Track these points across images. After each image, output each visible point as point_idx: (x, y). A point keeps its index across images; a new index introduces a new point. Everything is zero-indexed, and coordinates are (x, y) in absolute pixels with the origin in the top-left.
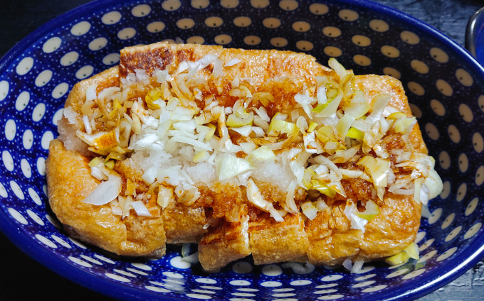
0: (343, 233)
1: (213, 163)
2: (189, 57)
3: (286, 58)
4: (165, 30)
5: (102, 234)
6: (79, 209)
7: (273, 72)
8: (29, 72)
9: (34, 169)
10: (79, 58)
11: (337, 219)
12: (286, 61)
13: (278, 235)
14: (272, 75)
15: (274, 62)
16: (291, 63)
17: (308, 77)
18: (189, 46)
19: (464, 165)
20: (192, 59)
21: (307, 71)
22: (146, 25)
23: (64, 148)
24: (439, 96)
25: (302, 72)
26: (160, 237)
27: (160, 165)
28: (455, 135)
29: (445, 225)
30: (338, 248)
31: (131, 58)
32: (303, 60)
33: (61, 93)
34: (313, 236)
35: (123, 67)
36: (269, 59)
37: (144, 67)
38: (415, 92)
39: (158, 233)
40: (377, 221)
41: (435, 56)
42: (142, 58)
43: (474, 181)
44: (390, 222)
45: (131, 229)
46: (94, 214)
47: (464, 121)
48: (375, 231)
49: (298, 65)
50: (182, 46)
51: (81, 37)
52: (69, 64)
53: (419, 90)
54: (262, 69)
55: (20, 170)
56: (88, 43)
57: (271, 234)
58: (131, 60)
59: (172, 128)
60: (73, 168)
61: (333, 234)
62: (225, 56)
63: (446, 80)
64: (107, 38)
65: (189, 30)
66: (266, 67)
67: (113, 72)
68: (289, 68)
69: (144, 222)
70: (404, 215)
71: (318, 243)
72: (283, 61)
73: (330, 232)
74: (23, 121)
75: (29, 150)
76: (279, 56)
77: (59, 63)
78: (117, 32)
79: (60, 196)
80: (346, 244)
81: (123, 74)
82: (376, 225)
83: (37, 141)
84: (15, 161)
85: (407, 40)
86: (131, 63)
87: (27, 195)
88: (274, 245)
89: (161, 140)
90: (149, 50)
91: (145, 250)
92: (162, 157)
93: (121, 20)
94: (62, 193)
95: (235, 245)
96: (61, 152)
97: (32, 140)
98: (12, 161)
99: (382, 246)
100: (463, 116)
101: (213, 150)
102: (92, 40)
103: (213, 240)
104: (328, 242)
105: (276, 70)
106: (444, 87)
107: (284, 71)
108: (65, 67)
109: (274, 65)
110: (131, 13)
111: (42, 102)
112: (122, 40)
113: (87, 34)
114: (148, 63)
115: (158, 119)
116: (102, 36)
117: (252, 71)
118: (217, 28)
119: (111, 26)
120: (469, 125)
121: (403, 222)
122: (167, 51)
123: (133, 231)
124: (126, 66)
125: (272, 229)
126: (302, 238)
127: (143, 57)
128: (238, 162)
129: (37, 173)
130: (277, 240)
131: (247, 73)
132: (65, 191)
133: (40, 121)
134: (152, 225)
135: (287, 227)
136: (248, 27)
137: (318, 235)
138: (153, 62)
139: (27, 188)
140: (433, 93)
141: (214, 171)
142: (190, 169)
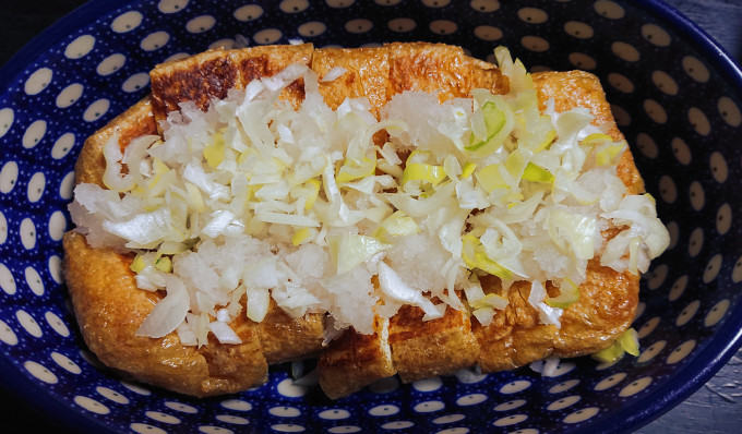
0: (529, 330)
1: (324, 244)
2: (261, 69)
3: (417, 55)
4: (215, 27)
5: (172, 376)
6: (130, 346)
7: (399, 80)
8: (9, 131)
9: (46, 277)
10: (85, 91)
11: (519, 310)
12: (417, 61)
13: (435, 344)
14: (398, 87)
15: (398, 64)
16: (426, 64)
17: (453, 83)
18: (259, 51)
19: (698, 200)
20: (268, 73)
21: (452, 74)
22: (185, 23)
23: (87, 246)
24: (658, 95)
25: (444, 77)
26: (259, 367)
27: (244, 258)
28: (683, 154)
29: (675, 295)
30: (523, 352)
31: (168, 82)
32: (443, 56)
33: (65, 150)
34: (485, 337)
35: (158, 99)
36: (390, 61)
37: (191, 95)
38: (619, 88)
39: (255, 363)
40: (577, 307)
41: (650, 37)
42: (187, 82)
43: (714, 226)
44: (596, 308)
45: (215, 362)
46: (155, 349)
47: (695, 133)
48: (574, 322)
49: (437, 65)
50: (249, 52)
51: (83, 59)
52: (70, 104)
53: (625, 85)
54: (381, 80)
55: (26, 287)
56: (95, 67)
57: (423, 344)
58: (169, 86)
59: (254, 199)
60: (108, 278)
61: (513, 333)
62: (320, 63)
63: (667, 71)
64: (124, 53)
65: (255, 21)
66: (387, 76)
67: (143, 109)
68: (423, 72)
69: (233, 351)
70: (617, 296)
71: (494, 347)
72: (413, 62)
73: (510, 329)
74: (15, 207)
75: (33, 250)
76: (405, 53)
77: (54, 106)
78: (139, 42)
79: (96, 326)
80: (535, 345)
81: (160, 110)
82: (576, 314)
83: (42, 231)
84: (15, 275)
85: (605, 13)
86: (169, 91)
87: (45, 326)
88: (430, 358)
89: (238, 218)
90: (196, 67)
91: (239, 387)
92: (245, 245)
93: (143, 22)
94: (98, 322)
95: (372, 367)
96: (84, 252)
97: (35, 232)
98: (12, 277)
99: (586, 341)
100: (694, 126)
101: (321, 224)
102: (100, 60)
103: (338, 361)
104: (507, 345)
105: (403, 78)
106: (666, 83)
107: (416, 78)
108: (65, 110)
109: (399, 69)
110: (157, 10)
111: (38, 170)
112: (149, 52)
113: (92, 53)
114: (198, 88)
115: (229, 185)
116: (115, 52)
117: (365, 85)
118: (301, 13)
119: (128, 35)
120: (704, 140)
121: (614, 306)
122: (225, 64)
123: (217, 365)
124: (163, 98)
125: (424, 337)
126: (469, 344)
127: (187, 78)
128: (362, 240)
129: (53, 282)
130: (433, 351)
131: (359, 89)
132: (103, 319)
133: (40, 201)
134: (245, 352)
135: (446, 332)
136: (350, 7)
137: (493, 336)
138: (206, 84)
139: (43, 314)
140: (648, 90)
141: (327, 256)
142: (291, 257)
